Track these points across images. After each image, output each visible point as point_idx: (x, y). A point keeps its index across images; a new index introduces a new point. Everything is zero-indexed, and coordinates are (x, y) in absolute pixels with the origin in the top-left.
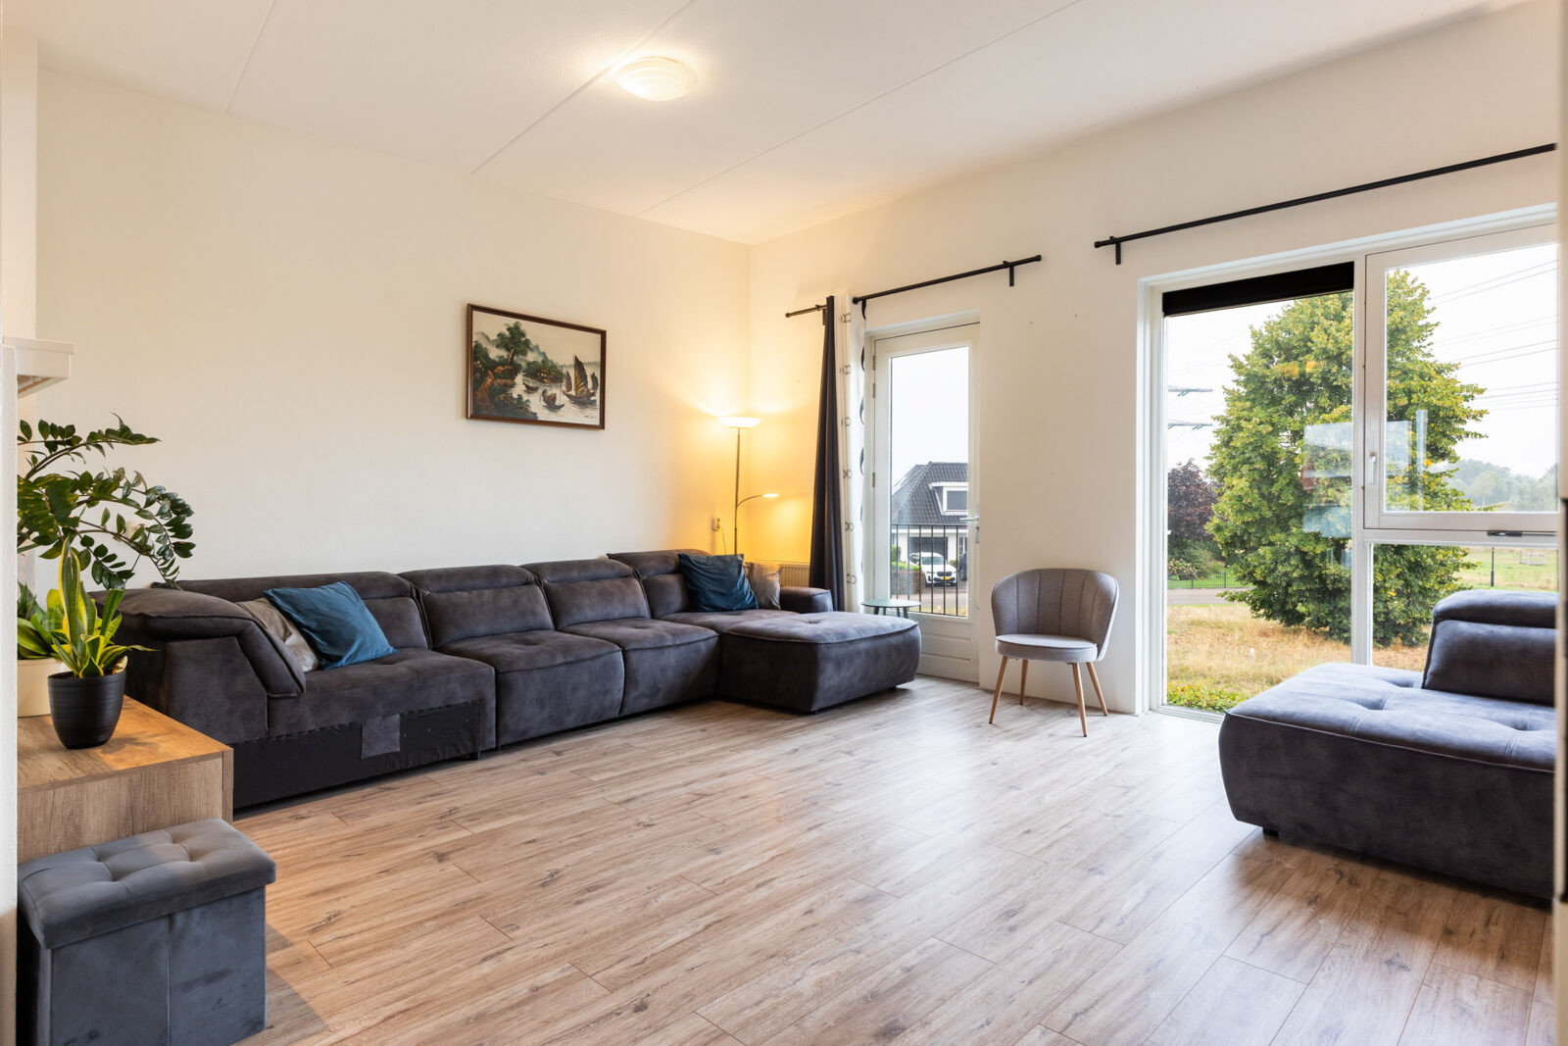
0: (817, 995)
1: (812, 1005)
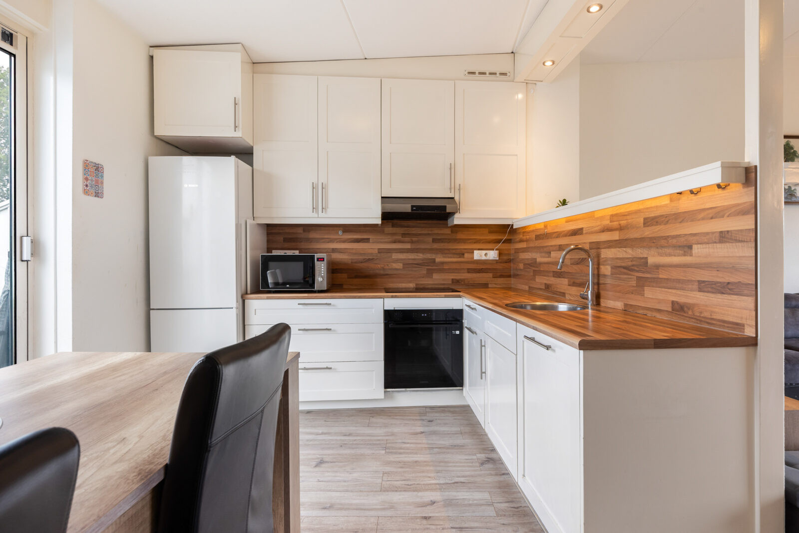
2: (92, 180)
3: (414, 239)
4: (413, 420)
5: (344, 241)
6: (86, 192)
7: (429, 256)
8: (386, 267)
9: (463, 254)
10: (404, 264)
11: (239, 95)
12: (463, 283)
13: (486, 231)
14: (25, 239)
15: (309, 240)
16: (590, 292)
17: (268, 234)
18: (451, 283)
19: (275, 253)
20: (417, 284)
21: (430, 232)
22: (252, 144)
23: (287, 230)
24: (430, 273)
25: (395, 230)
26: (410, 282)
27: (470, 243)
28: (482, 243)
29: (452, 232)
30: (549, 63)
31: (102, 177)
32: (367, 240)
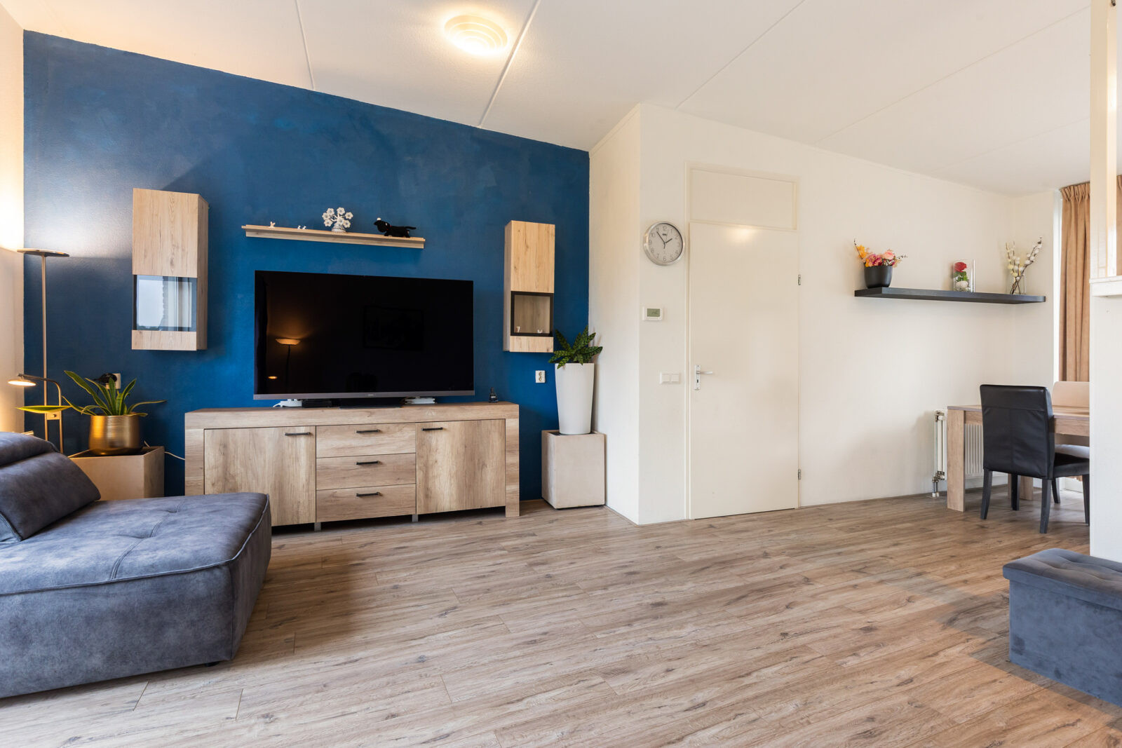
0: (686, 623)
1: (690, 620)
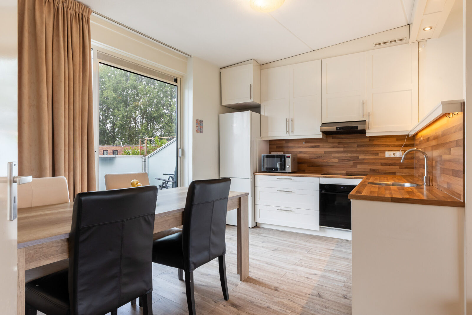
2: (199, 127)
3: (345, 145)
4: (332, 244)
5: (306, 147)
6: (197, 132)
7: (355, 155)
8: (329, 161)
9: (378, 154)
10: (339, 160)
11: (252, 83)
12: (377, 171)
13: (395, 139)
14: (180, 149)
15: (288, 147)
16: (425, 177)
17: (270, 145)
18: (369, 171)
19: (273, 154)
20: (347, 171)
21: (356, 141)
22: (260, 103)
23: (278, 142)
24: (355, 165)
25: (334, 140)
26: (343, 170)
27: (383, 147)
28: (391, 147)
29: (370, 140)
30: (428, 29)
31: (202, 125)
32: (318, 147)
